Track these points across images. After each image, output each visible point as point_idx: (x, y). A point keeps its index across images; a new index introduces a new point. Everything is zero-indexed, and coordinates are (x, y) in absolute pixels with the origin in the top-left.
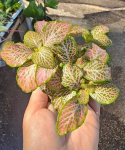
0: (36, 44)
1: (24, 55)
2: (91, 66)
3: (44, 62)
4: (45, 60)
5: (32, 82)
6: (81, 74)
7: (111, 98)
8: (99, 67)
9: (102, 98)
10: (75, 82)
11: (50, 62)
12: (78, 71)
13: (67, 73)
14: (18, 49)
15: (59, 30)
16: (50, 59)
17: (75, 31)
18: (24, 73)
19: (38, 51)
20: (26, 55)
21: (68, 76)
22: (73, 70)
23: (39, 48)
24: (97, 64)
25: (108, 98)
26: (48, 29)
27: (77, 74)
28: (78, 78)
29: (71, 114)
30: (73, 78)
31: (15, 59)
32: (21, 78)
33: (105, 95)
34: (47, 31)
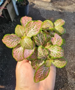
0: (22, 34)
1: (16, 41)
2: (53, 48)
3: (27, 46)
4: (28, 44)
5: (21, 57)
6: (47, 53)
7: (63, 65)
8: (57, 50)
9: (58, 64)
10: (44, 56)
11: (31, 46)
12: (46, 52)
13: (40, 52)
14: (12, 38)
15: (35, 27)
16: (31, 44)
17: (45, 26)
18: (17, 51)
19: (24, 38)
20: (17, 41)
21: (40, 53)
22: (43, 51)
23: (24, 37)
24: (57, 48)
25: (61, 65)
26: (29, 26)
27: (45, 53)
28: (46, 55)
29: (42, 72)
30: (43, 55)
31: (11, 44)
32: (15, 54)
33: (59, 63)
34: (28, 27)
